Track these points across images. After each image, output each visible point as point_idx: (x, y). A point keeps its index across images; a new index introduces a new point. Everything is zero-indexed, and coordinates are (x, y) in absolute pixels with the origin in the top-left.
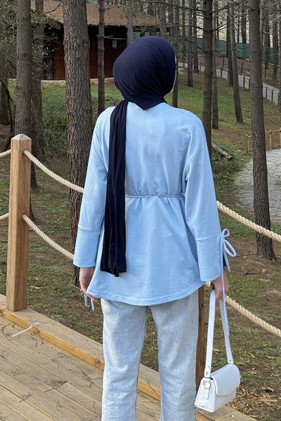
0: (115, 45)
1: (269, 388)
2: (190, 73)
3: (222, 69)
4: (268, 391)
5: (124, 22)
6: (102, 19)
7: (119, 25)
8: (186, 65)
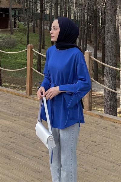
0: (4, 16)
2: (34, 27)
3: (47, 26)
5: (8, 7)
8: (33, 24)
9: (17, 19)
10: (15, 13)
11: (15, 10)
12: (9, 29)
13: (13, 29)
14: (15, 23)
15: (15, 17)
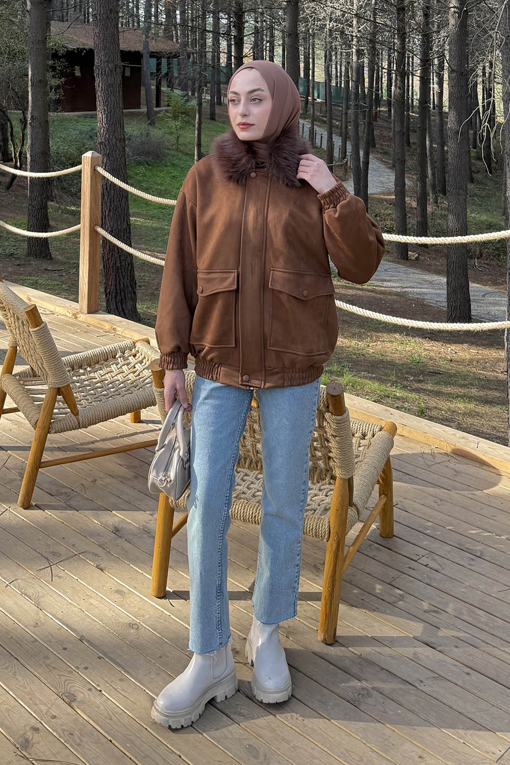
0: (128, 74)
2: (212, 105)
5: (139, 47)
7: (133, 50)
10: (158, 67)
12: (144, 110)
13: (155, 109)
14: (159, 94)
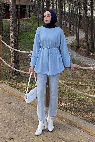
1: (64, 101)
4: (64, 102)
5: (25, 4)
6: (19, 3)
8: (41, 15)
9: (31, 12)
10: (30, 8)
11: (30, 6)
12: (26, 19)
13: (29, 18)
14: (30, 15)
15: (29, 11)
